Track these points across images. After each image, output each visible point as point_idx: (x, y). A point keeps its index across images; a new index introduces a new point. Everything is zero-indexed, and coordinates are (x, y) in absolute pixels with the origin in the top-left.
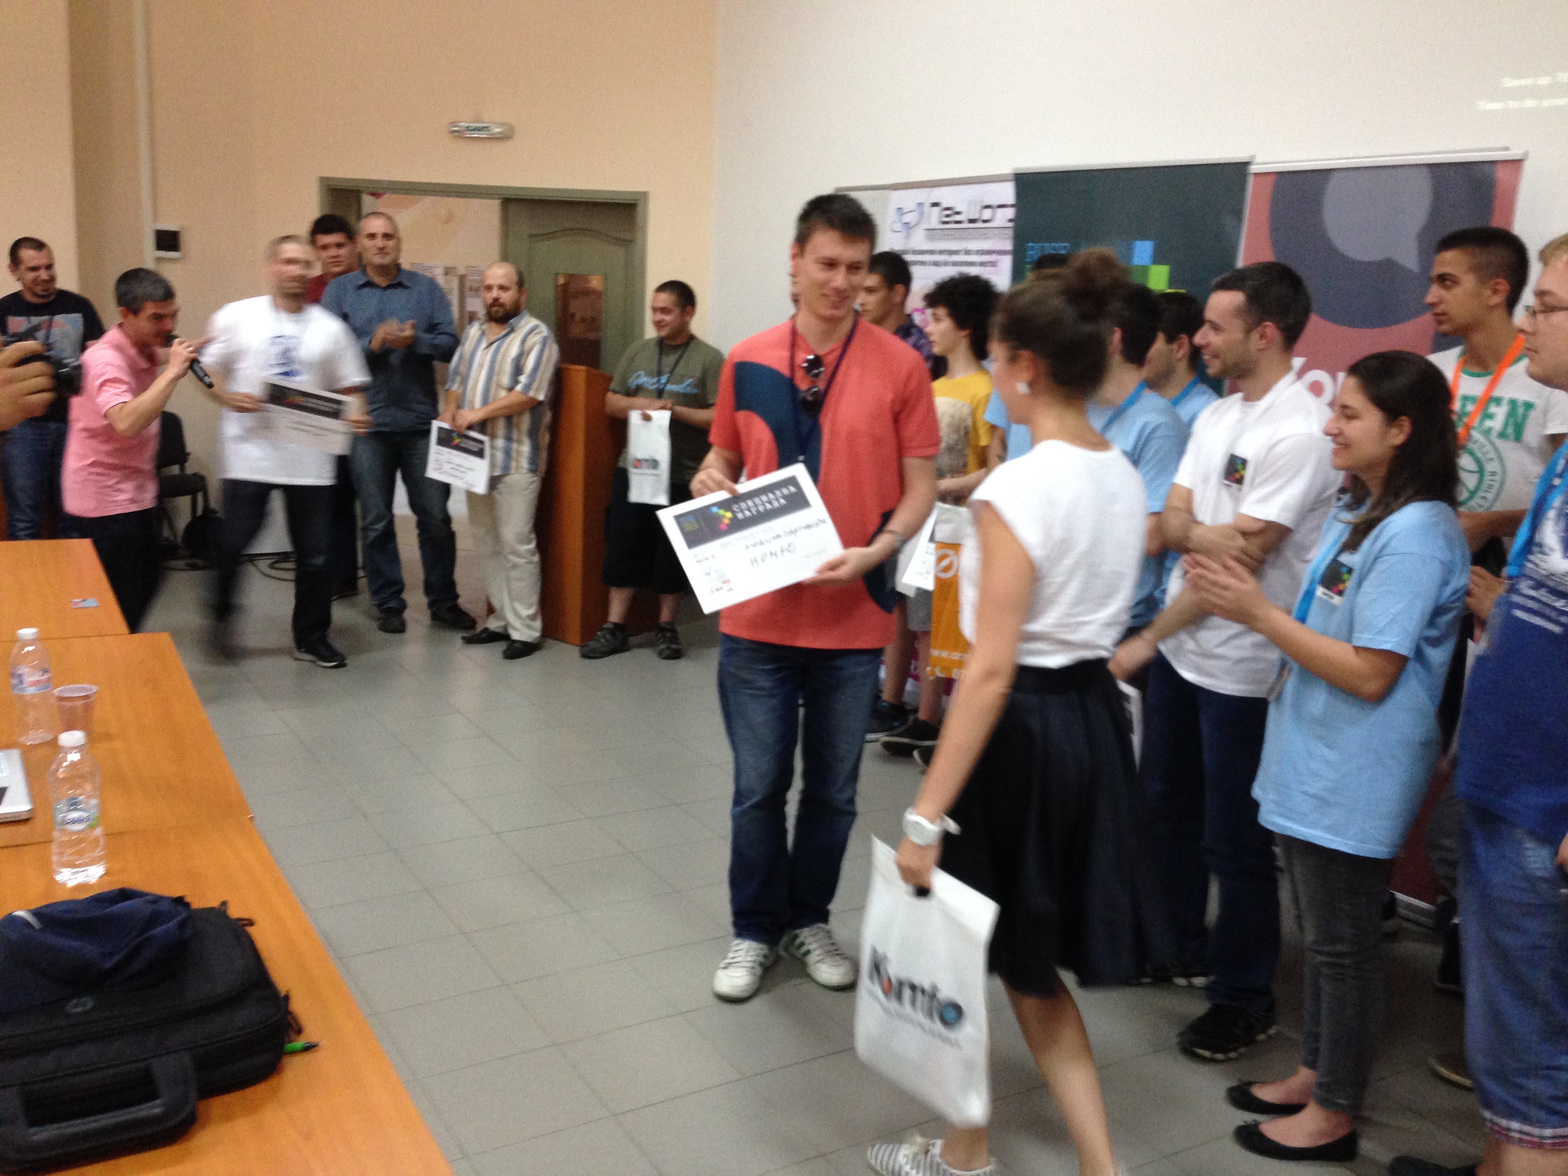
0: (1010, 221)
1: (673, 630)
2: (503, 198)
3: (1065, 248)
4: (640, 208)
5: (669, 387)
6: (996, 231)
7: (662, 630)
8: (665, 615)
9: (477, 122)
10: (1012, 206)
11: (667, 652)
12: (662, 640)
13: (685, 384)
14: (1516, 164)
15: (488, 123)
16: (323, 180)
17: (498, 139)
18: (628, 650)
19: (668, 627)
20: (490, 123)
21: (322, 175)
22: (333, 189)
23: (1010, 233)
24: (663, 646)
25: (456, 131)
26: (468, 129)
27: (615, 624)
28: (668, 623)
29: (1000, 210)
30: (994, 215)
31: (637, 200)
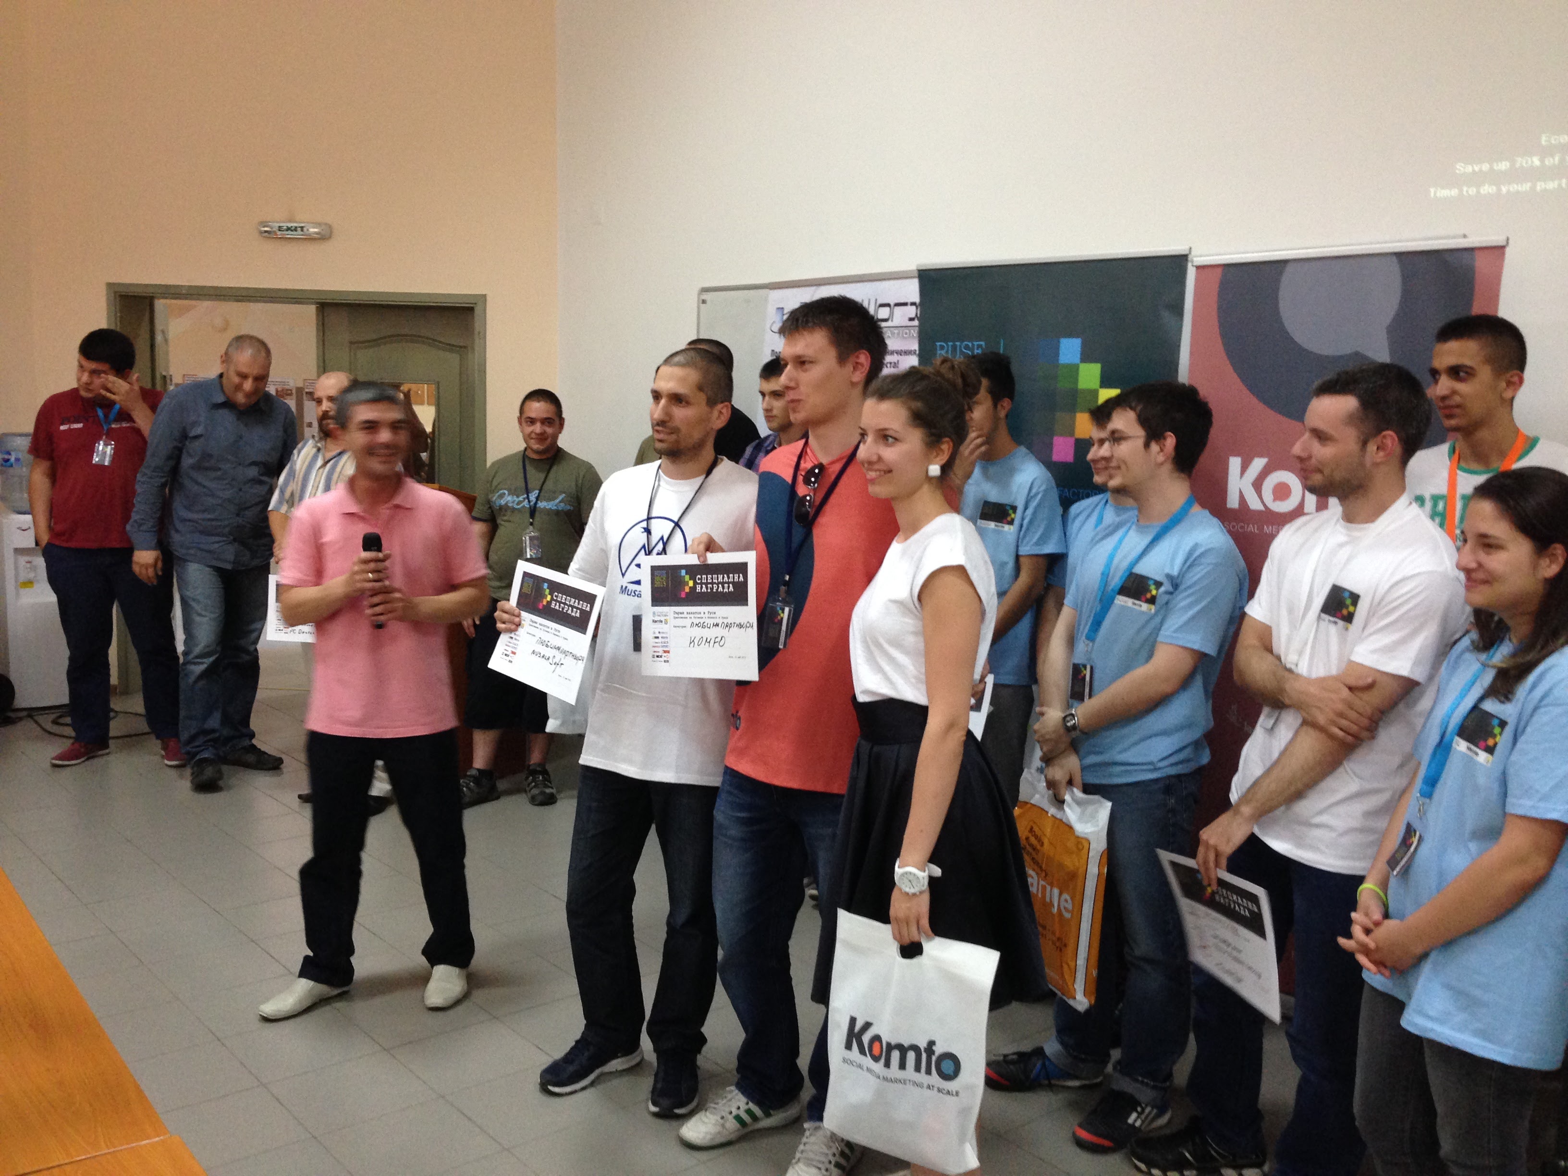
0: (911, 319)
1: (545, 772)
2: (317, 303)
3: (979, 346)
4: (478, 311)
5: (542, 505)
6: (896, 331)
7: (533, 773)
8: (535, 757)
9: (290, 221)
10: (913, 304)
11: (540, 798)
12: (533, 784)
13: (558, 501)
14: (1498, 251)
15: (300, 222)
16: (110, 285)
17: (314, 239)
18: (498, 798)
19: (538, 769)
20: (304, 222)
21: (111, 281)
22: (121, 296)
23: (915, 333)
24: (535, 791)
25: (266, 232)
26: (280, 228)
27: (478, 770)
28: (539, 765)
29: (897, 310)
30: (892, 314)
31: (476, 304)
